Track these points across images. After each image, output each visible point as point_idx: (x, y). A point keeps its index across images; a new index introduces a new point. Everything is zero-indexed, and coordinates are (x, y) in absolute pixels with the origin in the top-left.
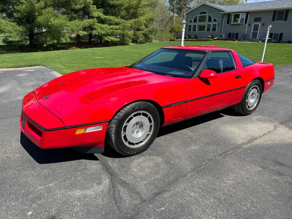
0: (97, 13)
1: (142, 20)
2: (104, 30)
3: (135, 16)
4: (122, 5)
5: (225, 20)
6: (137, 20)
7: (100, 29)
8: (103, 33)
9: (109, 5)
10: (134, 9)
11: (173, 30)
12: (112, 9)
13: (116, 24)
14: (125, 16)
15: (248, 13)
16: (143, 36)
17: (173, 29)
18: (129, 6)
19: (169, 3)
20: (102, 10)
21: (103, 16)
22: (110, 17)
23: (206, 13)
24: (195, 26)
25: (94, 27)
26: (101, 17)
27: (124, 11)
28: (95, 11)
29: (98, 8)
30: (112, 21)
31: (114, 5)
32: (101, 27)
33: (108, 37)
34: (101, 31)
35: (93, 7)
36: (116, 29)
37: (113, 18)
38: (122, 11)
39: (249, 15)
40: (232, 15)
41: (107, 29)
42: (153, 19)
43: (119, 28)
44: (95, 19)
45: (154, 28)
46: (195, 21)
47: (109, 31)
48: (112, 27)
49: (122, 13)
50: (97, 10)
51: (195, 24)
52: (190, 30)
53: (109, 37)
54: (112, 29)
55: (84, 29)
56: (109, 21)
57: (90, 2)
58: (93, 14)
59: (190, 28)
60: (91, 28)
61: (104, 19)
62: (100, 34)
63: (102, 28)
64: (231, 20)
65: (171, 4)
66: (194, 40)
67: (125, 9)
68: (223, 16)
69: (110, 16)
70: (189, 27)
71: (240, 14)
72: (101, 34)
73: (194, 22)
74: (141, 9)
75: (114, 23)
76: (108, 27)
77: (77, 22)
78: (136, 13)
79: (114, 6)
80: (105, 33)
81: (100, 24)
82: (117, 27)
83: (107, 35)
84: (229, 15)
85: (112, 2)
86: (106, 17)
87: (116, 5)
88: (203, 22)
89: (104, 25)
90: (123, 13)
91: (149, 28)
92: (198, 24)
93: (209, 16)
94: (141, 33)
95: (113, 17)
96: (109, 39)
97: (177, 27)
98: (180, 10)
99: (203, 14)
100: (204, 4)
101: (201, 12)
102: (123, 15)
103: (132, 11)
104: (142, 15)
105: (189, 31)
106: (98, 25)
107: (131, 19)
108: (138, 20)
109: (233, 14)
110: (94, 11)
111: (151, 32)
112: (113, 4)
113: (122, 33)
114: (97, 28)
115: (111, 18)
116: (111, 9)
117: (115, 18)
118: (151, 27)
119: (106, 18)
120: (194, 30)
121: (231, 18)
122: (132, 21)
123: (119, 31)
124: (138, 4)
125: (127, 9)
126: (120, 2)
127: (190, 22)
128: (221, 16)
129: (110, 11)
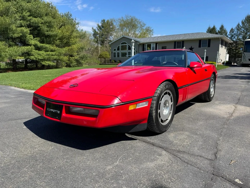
0: (34, 41)
1: (75, 48)
2: (41, 55)
3: (67, 44)
4: (56, 36)
5: (141, 48)
6: (70, 47)
7: (36, 55)
8: (40, 58)
9: (44, 35)
10: (67, 39)
11: (101, 56)
12: (47, 38)
13: (52, 51)
14: (59, 44)
15: (156, 43)
16: (75, 61)
17: (102, 56)
18: (62, 37)
19: (93, 36)
20: (38, 39)
21: (39, 44)
22: (46, 45)
23: (126, 44)
24: (118, 54)
25: (31, 53)
26: (38, 44)
27: (58, 41)
28: (32, 39)
29: (34, 37)
30: (47, 48)
31: (49, 35)
32: (38, 53)
33: (45, 62)
34: (38, 56)
35: (31, 36)
36: (53, 55)
37: (49, 46)
38: (56, 41)
39: (157, 44)
40: (145, 45)
41: (44, 55)
42: (83, 47)
43: (55, 54)
44: (32, 46)
45: (84, 55)
46: (118, 49)
47: (46, 57)
48: (48, 53)
49: (57, 42)
50: (34, 38)
51: (118, 51)
52: (115, 56)
53: (46, 62)
54: (48, 55)
55: (23, 54)
56: (45, 48)
57: (27, 32)
58: (30, 42)
59: (115, 55)
60: (28, 54)
61: (40, 46)
62: (37, 60)
63: (39, 54)
64: (145, 48)
65: (95, 37)
67: (59, 39)
68: (139, 45)
69: (46, 44)
70: (114, 54)
71: (151, 44)
72: (39, 59)
73: (118, 50)
74: (73, 39)
75: (50, 50)
76: (45, 53)
77: (16, 48)
78: (69, 43)
79: (49, 36)
80: (42, 58)
81: (37, 51)
82: (53, 53)
83: (44, 60)
84: (143, 45)
85: (47, 33)
86: (42, 45)
87: (51, 35)
88: (124, 50)
89: (41, 52)
90: (58, 42)
91: (81, 55)
92: (120, 52)
93: (129, 45)
94: (74, 58)
95: (49, 45)
96: (46, 63)
97: (105, 54)
98: (103, 42)
99: (124, 44)
100: (124, 37)
101: (122, 43)
102: (57, 44)
103: (65, 41)
104: (74, 44)
105: (114, 57)
106: (35, 52)
107: (64, 47)
108: (71, 48)
109: (146, 44)
110: (30, 40)
111: (82, 58)
112: (48, 34)
113: (57, 58)
114: (34, 54)
115: (47, 46)
116: (46, 39)
117: (50, 46)
119: (43, 46)
120: (118, 56)
121: (145, 47)
122: (66, 49)
123: (55, 57)
124: (70, 35)
125: (61, 39)
126: (54, 33)
127: (115, 50)
128: (138, 46)
129: (45, 40)
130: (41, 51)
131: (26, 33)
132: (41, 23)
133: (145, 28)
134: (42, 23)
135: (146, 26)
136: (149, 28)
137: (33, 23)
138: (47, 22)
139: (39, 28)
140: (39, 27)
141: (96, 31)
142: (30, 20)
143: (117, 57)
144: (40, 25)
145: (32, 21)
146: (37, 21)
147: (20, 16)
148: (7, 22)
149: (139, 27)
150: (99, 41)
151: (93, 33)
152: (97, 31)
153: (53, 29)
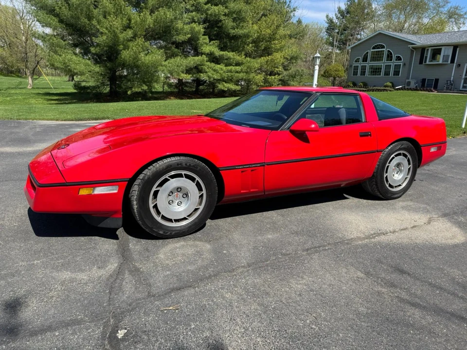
0: (209, 47)
1: (278, 58)
2: (218, 72)
3: (267, 52)
4: (247, 36)
5: (416, 57)
6: (270, 58)
7: (212, 72)
8: (216, 77)
9: (228, 36)
10: (266, 42)
11: (327, 74)
12: (233, 41)
13: (238, 64)
14: (252, 52)
15: (455, 47)
16: (280, 82)
17: (328, 72)
18: (258, 37)
19: (327, 32)
20: (217, 42)
21: (218, 53)
22: (228, 54)
23: (383, 47)
24: (364, 68)
25: (202, 69)
26: (215, 52)
27: (251, 45)
28: (207, 44)
29: (211, 40)
30: (231, 59)
31: (235, 36)
32: (215, 68)
33: (223, 84)
34: (213, 74)
35: (205, 39)
36: (237, 72)
37: (233, 55)
38: (248, 45)
39: (458, 49)
40: (428, 50)
41: (222, 72)
42: (297, 56)
43: (242, 70)
44: (204, 58)
45: (297, 70)
46: (365, 59)
47: (225, 75)
48: (229, 68)
49: (248, 47)
50: (210, 42)
51: (364, 64)
52: (355, 73)
53: (226, 85)
54: (231, 71)
55: (188, 71)
56: (227, 59)
57: (200, 30)
58: (202, 49)
59: (356, 71)
60: (198, 69)
61: (219, 56)
62: (212, 79)
63: (215, 70)
64: (426, 57)
66: (362, 89)
67: (254, 42)
68: (412, 52)
69: (229, 52)
70: (354, 69)
71: (441, 49)
72: (214, 79)
73: (363, 61)
74: (277, 42)
75: (235, 62)
76: (224, 68)
77: (179, 60)
78: (269, 48)
79: (235, 38)
80: (219, 78)
81: (213, 65)
82: (238, 68)
83: (223, 80)
84: (423, 50)
85: (234, 31)
86: (222, 53)
87: (240, 36)
88: (378, 60)
89: (219, 66)
90: (250, 48)
91: (290, 71)
92: (368, 64)
93: (389, 51)
94: (275, 78)
95: (232, 53)
96: (224, 86)
97: (335, 69)
98: (344, 44)
99: (379, 48)
100: (380, 33)
101: (376, 46)
102: (248, 51)
103: (263, 45)
104: (277, 51)
105: (354, 75)
106: (209, 66)
107: (261, 56)
108: (272, 59)
109: (430, 49)
110: (205, 45)
111: (292, 76)
112: (234, 34)
113: (244, 78)
114: (207, 70)
115: (231, 54)
116: (231, 42)
117: (235, 54)
118: (293, 69)
119: (223, 55)
120: (363, 73)
121: (427, 54)
122: (263, 60)
123: (241, 75)
124: (274, 34)
125: (256, 42)
126: (246, 31)
127: (357, 61)
128: (409, 52)
129: (229, 44)
130: (219, 64)
131: (199, 32)
132: (223, 15)
133: (446, 9)
134: (225, 15)
135: (449, 5)
136: (457, 8)
137: (211, 15)
138: (234, 13)
139: (220, 24)
140: (221, 21)
141: (333, 22)
142: (208, 9)
143: (361, 75)
144: (222, 17)
145: (209, 12)
146: (217, 11)
147: (193, 5)
148: (168, 16)
149: (430, 9)
150: (336, 42)
151: (327, 25)
152: (335, 20)
153: (245, 24)
